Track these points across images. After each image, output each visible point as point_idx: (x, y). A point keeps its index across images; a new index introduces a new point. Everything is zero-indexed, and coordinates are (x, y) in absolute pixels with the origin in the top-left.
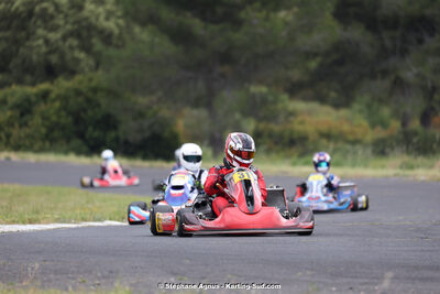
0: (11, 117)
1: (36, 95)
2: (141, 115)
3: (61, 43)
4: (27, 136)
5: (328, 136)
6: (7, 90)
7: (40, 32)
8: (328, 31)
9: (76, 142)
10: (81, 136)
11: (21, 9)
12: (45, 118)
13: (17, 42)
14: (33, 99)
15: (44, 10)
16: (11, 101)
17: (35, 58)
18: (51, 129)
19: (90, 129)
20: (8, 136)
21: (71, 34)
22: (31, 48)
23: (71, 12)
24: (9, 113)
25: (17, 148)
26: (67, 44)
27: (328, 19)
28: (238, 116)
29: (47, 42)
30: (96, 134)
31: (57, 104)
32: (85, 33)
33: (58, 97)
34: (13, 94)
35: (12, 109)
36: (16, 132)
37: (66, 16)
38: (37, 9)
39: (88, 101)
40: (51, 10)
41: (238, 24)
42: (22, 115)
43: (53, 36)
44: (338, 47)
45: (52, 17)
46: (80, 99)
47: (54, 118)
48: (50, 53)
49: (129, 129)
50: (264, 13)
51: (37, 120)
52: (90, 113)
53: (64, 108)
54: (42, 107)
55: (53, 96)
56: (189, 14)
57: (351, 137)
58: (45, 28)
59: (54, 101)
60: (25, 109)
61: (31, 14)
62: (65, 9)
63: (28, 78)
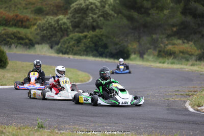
0: (74, 43)
1: (83, 36)
2: (116, 44)
3: (97, 19)
4: (79, 50)
5: (182, 52)
6: (74, 35)
7: (90, 15)
8: (179, 18)
9: (95, 52)
10: (97, 50)
11: (85, 7)
12: (85, 44)
13: (83, 18)
14: (82, 38)
15: (92, 7)
16: (74, 38)
17: (88, 23)
18: (87, 48)
19: (100, 48)
20: (73, 50)
21: (101, 16)
22: (87, 20)
23: (101, 8)
24: (74, 42)
25: (75, 54)
26: (99, 19)
27: (179, 14)
28: (148, 45)
29: (92, 18)
30: (102, 50)
31: (89, 40)
32: (105, 15)
33: (90, 37)
34: (75, 36)
35: (74, 41)
36: (75, 48)
37: (99, 10)
38: (90, 7)
39: (100, 39)
40: (94, 7)
41: (148, 15)
42: (78, 43)
43: (95, 16)
44: (182, 23)
45: (94, 10)
46: (97, 38)
47: (88, 44)
48: (93, 22)
49: (112, 49)
50: (157, 12)
51: (82, 45)
52: (100, 43)
53: (91, 41)
54: (84, 40)
55: (88, 37)
56: (132, 11)
57: (190, 53)
58: (92, 14)
59: (88, 38)
60: (79, 41)
61: (87, 9)
62: (99, 7)
63: (86, 30)
